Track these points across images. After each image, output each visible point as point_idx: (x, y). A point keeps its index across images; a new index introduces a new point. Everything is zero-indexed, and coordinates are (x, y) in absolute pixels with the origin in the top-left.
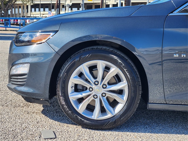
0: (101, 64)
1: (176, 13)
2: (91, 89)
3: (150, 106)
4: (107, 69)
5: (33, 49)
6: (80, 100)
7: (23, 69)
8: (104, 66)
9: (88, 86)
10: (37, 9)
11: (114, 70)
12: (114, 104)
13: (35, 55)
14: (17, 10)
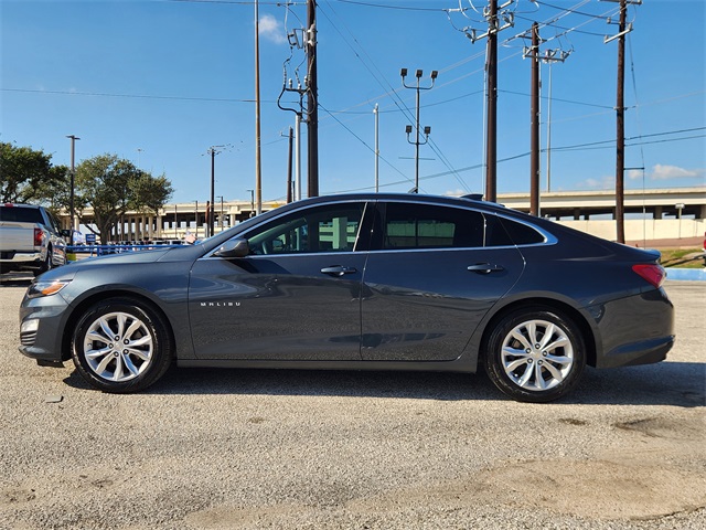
0: (122, 317)
1: (206, 257)
2: (112, 346)
3: (180, 363)
4: (129, 321)
5: (45, 301)
6: (99, 359)
7: (33, 326)
8: (125, 319)
9: (107, 342)
10: (174, 224)
11: (137, 323)
12: (138, 362)
13: (46, 308)
14: (126, 225)
